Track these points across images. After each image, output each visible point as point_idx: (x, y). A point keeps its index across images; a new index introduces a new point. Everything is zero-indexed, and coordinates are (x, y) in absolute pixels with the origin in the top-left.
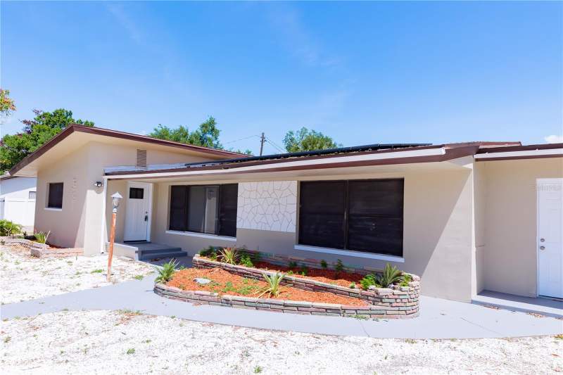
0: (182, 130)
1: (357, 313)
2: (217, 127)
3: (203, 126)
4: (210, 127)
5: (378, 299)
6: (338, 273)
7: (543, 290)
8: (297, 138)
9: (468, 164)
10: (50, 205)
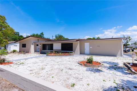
0: (37, 34)
1: (69, 56)
2: (43, 34)
3: (41, 33)
4: (42, 34)
5: (70, 54)
6: (67, 52)
7: (85, 53)
8: (57, 36)
9: (78, 42)
10: (23, 47)
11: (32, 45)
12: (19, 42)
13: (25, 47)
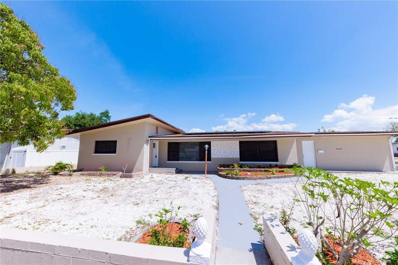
10: (96, 152)
11: (145, 145)
12: (78, 134)
13: (115, 152)
